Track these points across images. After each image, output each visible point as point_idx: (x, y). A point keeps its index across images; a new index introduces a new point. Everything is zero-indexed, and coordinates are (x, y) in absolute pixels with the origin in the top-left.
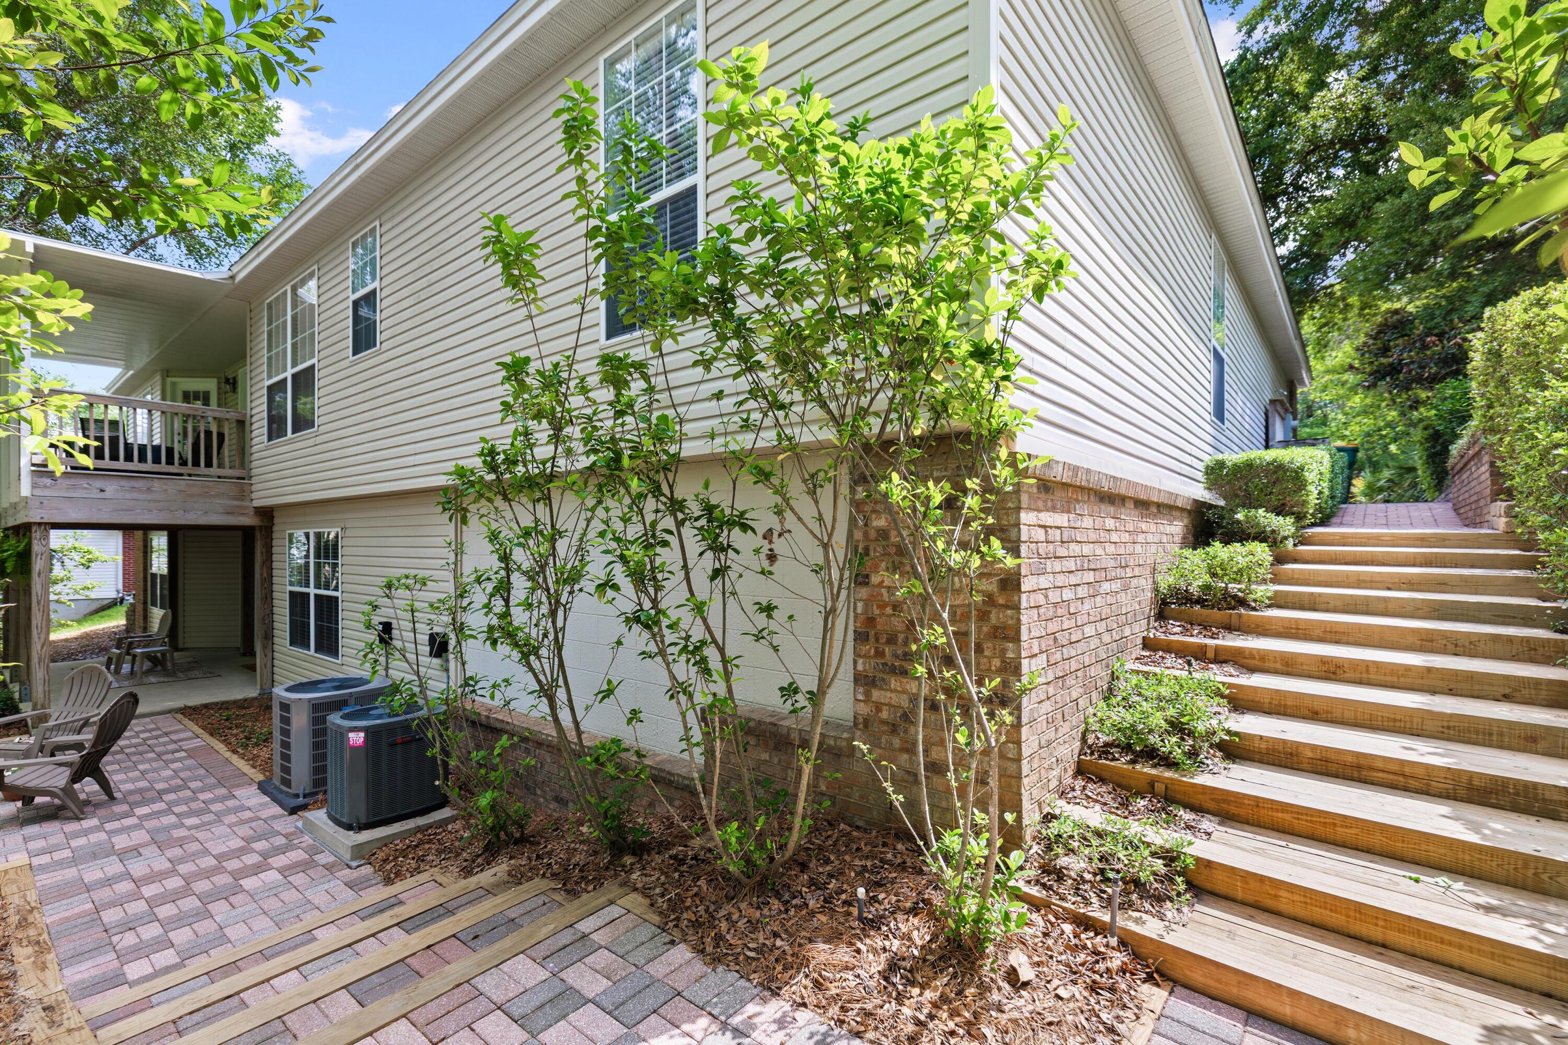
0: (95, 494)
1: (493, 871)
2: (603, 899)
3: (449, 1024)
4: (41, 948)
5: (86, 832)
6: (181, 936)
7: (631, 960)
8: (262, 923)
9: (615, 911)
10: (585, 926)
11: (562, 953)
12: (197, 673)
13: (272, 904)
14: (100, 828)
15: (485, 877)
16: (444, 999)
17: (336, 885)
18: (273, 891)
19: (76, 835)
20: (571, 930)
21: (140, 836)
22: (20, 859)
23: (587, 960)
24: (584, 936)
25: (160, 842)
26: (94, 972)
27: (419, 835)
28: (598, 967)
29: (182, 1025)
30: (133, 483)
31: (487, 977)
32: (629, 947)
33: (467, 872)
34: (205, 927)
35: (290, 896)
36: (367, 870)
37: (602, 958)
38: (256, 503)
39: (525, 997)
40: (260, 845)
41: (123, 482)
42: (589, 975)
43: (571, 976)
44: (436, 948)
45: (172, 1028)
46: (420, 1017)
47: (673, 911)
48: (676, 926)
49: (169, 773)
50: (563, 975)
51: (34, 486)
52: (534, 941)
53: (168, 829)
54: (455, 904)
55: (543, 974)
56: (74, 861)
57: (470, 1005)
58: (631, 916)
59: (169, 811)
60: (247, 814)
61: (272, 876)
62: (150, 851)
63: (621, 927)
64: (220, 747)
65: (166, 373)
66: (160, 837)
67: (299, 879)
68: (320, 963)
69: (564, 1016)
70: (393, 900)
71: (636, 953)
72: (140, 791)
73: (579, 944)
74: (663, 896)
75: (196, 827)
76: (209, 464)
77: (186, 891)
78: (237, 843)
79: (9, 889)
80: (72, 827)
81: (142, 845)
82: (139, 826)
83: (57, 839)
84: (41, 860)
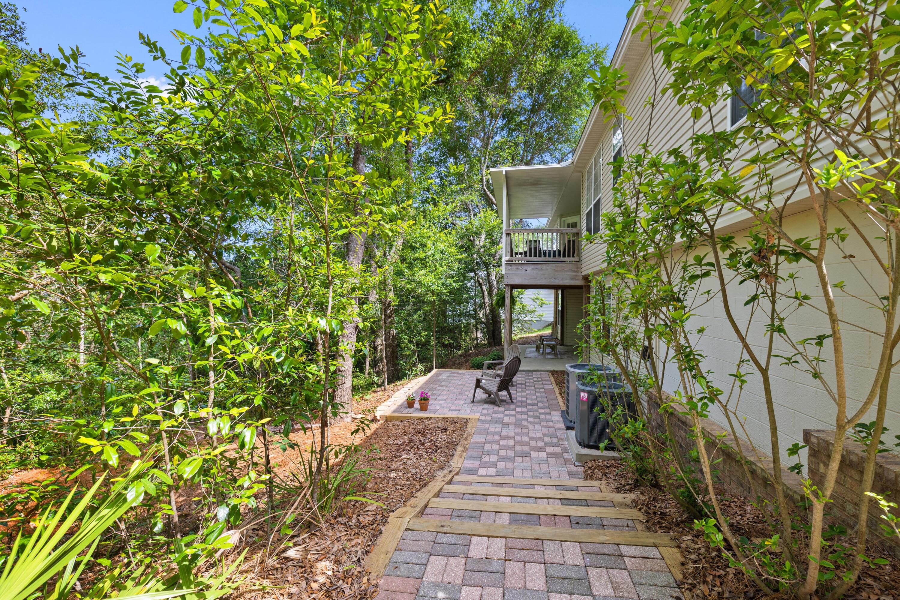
0: (524, 272)
1: (625, 495)
2: (652, 541)
3: (517, 555)
4: (465, 450)
5: (498, 412)
6: (501, 465)
7: (638, 590)
8: (528, 474)
9: (653, 552)
10: (624, 550)
11: (599, 557)
12: (565, 357)
13: (536, 467)
14: (503, 412)
15: (619, 497)
16: (526, 541)
17: (564, 471)
18: (540, 461)
19: (495, 412)
20: (616, 547)
21: (512, 420)
22: (477, 415)
23: (610, 571)
24: (622, 556)
25: (517, 425)
26: (471, 466)
27: (613, 462)
28: (614, 579)
29: (465, 497)
30: (537, 267)
31: (552, 544)
32: (643, 581)
33: (618, 490)
34: (510, 465)
35: (544, 467)
36: (581, 469)
37: (621, 576)
38: (583, 274)
39: (560, 567)
40: (547, 439)
41: (533, 266)
42: (604, 580)
43: (593, 573)
44: (557, 518)
45: (461, 496)
46: (512, 543)
47: (695, 577)
48: (690, 590)
49: (534, 397)
50: (590, 570)
51: (506, 270)
52: (590, 540)
53: (522, 420)
54: (593, 503)
55: (580, 561)
56: (490, 422)
57: (533, 552)
58: (662, 563)
59: (526, 413)
60: (551, 424)
61: (543, 455)
62: (512, 427)
63: (649, 564)
64: (557, 390)
65: (562, 216)
66: (518, 423)
67: (552, 461)
68: (520, 499)
69: (571, 594)
70: (575, 488)
71: (645, 588)
72: (522, 402)
73: (613, 558)
74: (695, 562)
75: (531, 423)
76: (569, 256)
77: (512, 448)
78: (539, 435)
79: (469, 425)
80: (496, 409)
81: (511, 424)
82: (514, 416)
83: (490, 412)
84: (482, 418)
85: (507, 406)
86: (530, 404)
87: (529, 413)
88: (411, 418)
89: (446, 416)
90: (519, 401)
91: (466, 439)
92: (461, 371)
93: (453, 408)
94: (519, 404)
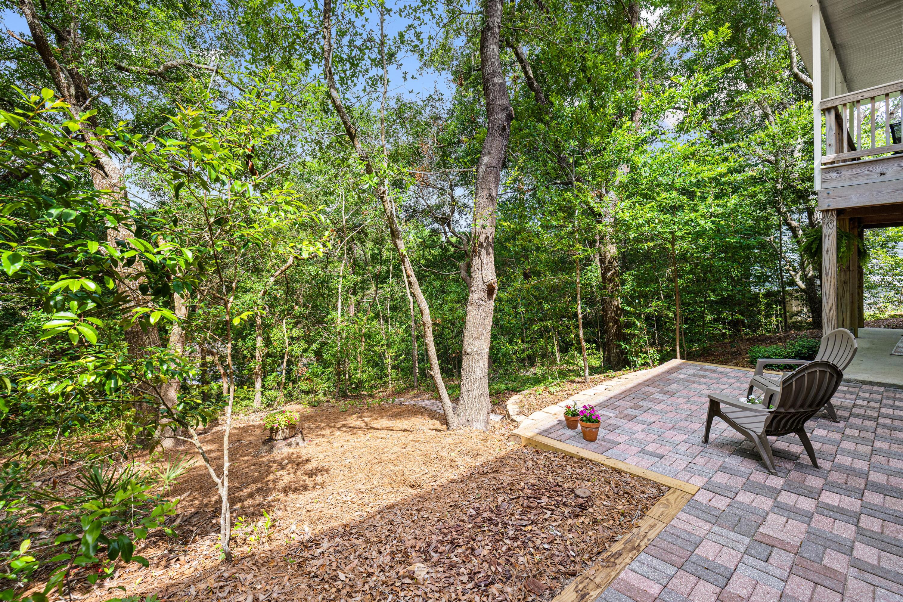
5: (760, 490)
14: (773, 494)
19: (749, 487)
21: (796, 530)
22: (694, 484)
25: (802, 558)
53: (830, 542)
56: (718, 517)
59: (855, 518)
66: (812, 551)
72: (849, 471)
79: (656, 511)
80: (759, 476)
81: (783, 546)
82: (807, 517)
83: (737, 482)
84: (703, 497)
85: (795, 476)
86: (877, 488)
87: (866, 522)
88: (556, 451)
89: (620, 466)
90: (841, 468)
91: (610, 563)
92: (721, 368)
93: (651, 448)
94: (837, 477)
